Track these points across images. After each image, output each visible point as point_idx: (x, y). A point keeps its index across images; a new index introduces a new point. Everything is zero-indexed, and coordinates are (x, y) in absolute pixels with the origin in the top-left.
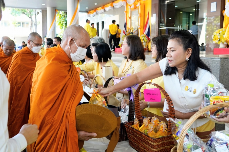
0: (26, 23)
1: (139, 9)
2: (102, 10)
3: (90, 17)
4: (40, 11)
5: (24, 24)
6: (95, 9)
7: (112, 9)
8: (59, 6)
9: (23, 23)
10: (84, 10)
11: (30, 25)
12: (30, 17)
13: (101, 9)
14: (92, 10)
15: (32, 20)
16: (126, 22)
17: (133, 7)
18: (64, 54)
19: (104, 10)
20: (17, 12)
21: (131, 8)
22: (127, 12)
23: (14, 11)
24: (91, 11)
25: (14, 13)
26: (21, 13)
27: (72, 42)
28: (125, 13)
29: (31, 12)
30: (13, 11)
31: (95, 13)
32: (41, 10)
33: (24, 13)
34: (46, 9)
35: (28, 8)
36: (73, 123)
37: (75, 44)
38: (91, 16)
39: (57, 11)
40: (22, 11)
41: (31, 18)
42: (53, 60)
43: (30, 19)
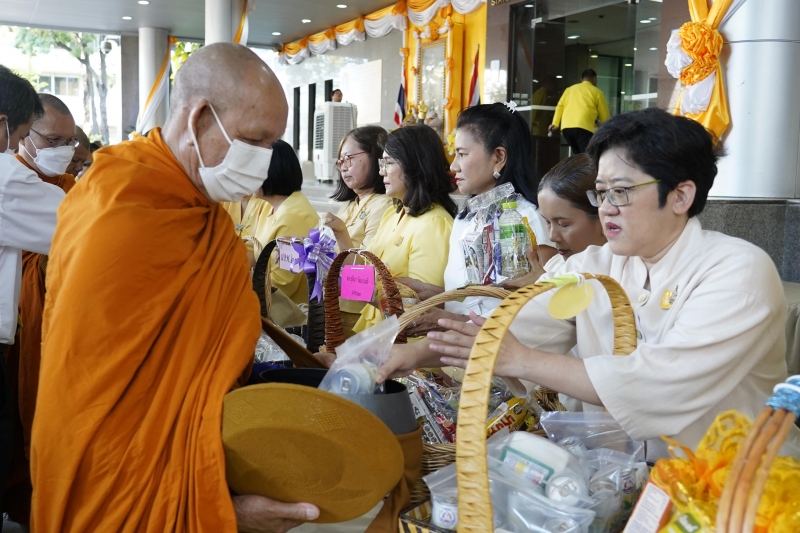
0: (71, 80)
1: (445, 42)
2: (328, 43)
3: (287, 63)
4: (116, 41)
5: (62, 83)
6: (304, 37)
7: (360, 40)
8: (182, 26)
9: (58, 80)
10: (269, 41)
11: (82, 86)
12: (83, 57)
13: (323, 39)
14: (294, 40)
15: (89, 71)
16: (404, 86)
17: (429, 36)
18: (176, 168)
19: (333, 43)
20: (38, 41)
21: (420, 38)
22: (407, 51)
23: (27, 38)
24: (291, 45)
25: (26, 45)
26: (52, 46)
27: (206, 118)
28: (402, 55)
29: (88, 41)
30: (24, 36)
31: (303, 52)
32: (118, 37)
33: (64, 46)
34: (137, 32)
35: (76, 30)
36: (216, 463)
37: (220, 127)
38: (289, 61)
39: (175, 42)
40: (56, 36)
41: (86, 61)
42: (119, 199)
43: (84, 66)
